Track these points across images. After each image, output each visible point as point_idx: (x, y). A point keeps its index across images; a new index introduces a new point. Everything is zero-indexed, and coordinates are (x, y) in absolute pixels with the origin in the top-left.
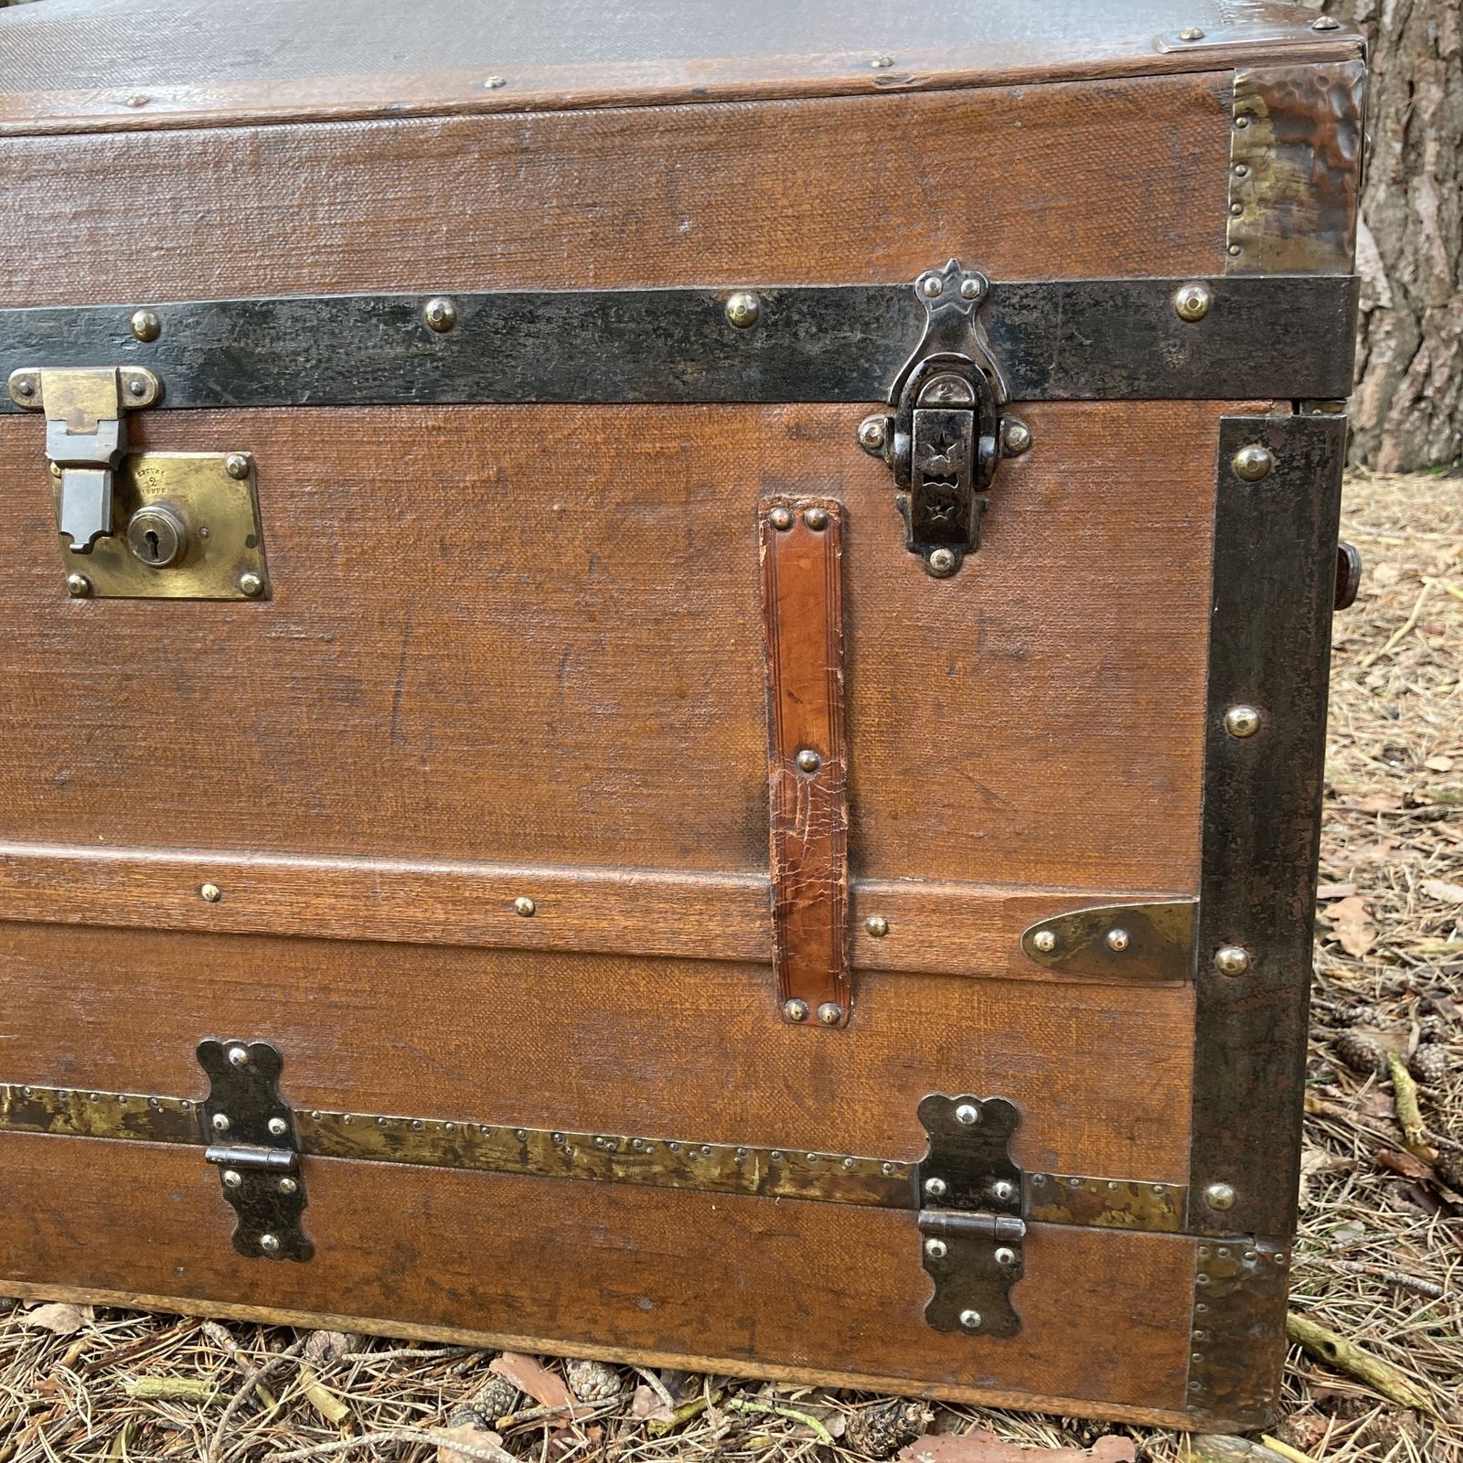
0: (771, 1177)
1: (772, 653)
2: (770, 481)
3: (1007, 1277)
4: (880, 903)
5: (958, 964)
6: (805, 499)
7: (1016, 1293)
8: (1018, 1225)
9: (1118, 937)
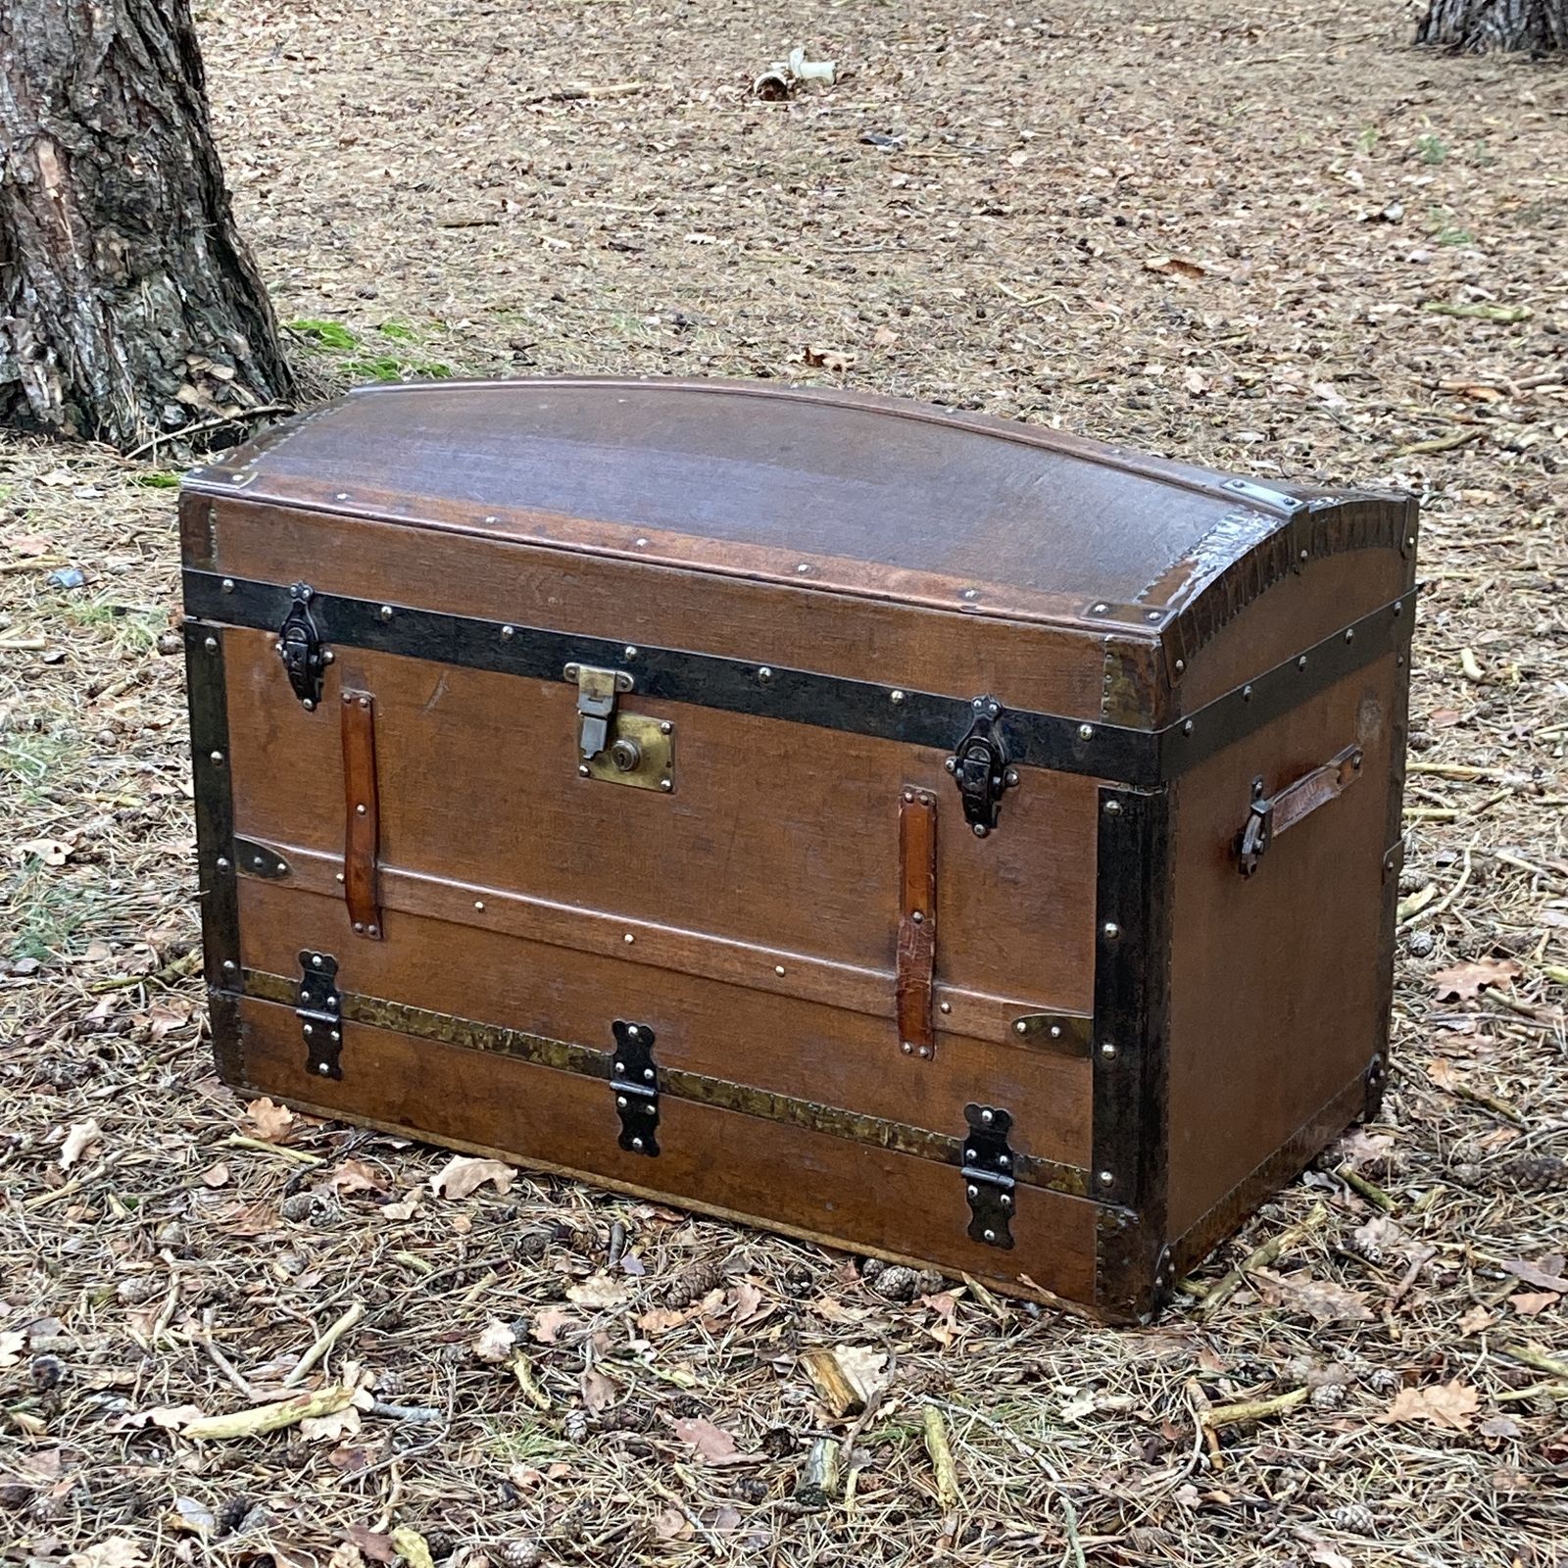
0: (893, 1140)
1: (902, 861)
2: (906, 779)
3: (1007, 1212)
4: (948, 997)
5: (981, 1034)
6: (920, 789)
7: (1012, 1223)
8: (1011, 1182)
9: (1055, 1031)
